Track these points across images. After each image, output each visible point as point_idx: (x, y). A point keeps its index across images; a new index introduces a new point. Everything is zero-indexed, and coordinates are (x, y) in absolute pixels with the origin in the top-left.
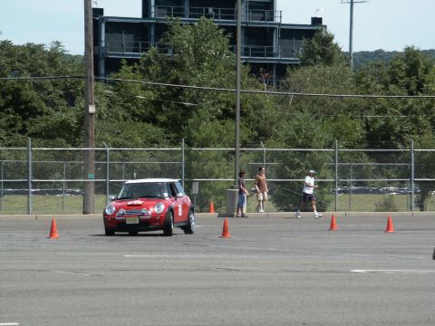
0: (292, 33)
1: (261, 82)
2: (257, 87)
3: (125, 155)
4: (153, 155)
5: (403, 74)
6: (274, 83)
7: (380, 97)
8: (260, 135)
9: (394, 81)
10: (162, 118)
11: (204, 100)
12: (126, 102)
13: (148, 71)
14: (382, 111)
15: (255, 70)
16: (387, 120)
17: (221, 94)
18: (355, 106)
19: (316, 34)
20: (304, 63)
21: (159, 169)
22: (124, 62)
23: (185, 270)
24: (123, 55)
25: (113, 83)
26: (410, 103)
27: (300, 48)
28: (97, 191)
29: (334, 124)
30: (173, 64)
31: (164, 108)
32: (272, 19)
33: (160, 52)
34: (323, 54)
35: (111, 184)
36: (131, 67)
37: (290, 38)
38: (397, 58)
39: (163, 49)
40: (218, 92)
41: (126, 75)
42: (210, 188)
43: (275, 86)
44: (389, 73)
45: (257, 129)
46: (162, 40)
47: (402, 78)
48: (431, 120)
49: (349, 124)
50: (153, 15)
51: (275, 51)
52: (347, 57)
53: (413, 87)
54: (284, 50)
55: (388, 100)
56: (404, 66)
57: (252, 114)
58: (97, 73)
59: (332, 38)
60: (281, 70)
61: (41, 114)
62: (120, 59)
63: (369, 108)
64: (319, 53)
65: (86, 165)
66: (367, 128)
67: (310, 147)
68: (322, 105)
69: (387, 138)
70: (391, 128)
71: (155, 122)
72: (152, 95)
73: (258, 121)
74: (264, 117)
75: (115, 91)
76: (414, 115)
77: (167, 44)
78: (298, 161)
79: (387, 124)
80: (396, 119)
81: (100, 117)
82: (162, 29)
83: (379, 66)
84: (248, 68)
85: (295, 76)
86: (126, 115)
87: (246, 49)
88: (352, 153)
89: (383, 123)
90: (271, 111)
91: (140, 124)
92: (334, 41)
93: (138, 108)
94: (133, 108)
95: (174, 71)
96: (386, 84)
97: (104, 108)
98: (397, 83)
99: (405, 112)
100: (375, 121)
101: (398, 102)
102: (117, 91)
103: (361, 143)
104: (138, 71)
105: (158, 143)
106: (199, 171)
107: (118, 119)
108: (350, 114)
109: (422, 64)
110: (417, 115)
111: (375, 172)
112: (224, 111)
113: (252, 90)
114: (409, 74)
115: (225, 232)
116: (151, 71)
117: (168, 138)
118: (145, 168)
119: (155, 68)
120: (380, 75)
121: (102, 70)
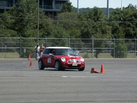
1: (48, 17)
2: (47, 19)
3: (4, 40)
4: (13, 40)
7: (86, 22)
9: (90, 18)
10: (17, 28)
11: (30, 23)
12: (5, 23)
13: (12, 13)
14: (86, 27)
15: (47, 13)
16: (88, 30)
17: (36, 21)
18: (78, 25)
19: (66, 2)
20: (62, 11)
21: (15, 44)
22: (5, 10)
23: (8, 76)
24: (4, 8)
25: (1, 17)
26: (95, 24)
29: (71, 31)
30: (21, 11)
31: (17, 25)
33: (16, 7)
36: (7, 12)
37: (58, 3)
38: (91, 10)
39: (17, 6)
40: (35, 20)
41: (5, 14)
42: (30, 51)
43: (53, 18)
44: (88, 15)
45: (47, 32)
46: (17, 3)
47: (92, 16)
48: (101, 30)
49: (76, 31)
51: (53, 7)
52: (76, 9)
53: (96, 19)
54: (56, 7)
55: (88, 23)
56: (93, 13)
57: (45, 27)
59: (71, 3)
60: (55, 13)
63: (82, 26)
64: (67, 8)
66: (82, 32)
67: (62, 38)
68: (68, 25)
69: (88, 35)
70: (89, 32)
71: (14, 29)
72: (13, 21)
73: (48, 29)
74: (49, 28)
77: (19, 4)
78: (58, 42)
79: (87, 31)
80: (90, 29)
83: (85, 12)
84: (44, 13)
85: (59, 15)
86: (5, 27)
87: (44, 7)
88: (77, 40)
89: (86, 30)
90: (51, 26)
91: (9, 30)
92: (72, 5)
93: (9, 25)
94: (7, 25)
95: (21, 13)
96: (87, 18)
98: (91, 18)
99: (93, 27)
100: (84, 30)
101: (91, 24)
102: (2, 19)
103: (80, 37)
104: (9, 13)
105: (15, 36)
106: (27, 45)
107: (2, 28)
108: (76, 28)
109: (99, 12)
110: (97, 28)
111: (84, 46)
112: (37, 26)
113: (45, 20)
114: (95, 15)
115: (31, 64)
116: (13, 13)
117: (18, 35)
118: (11, 44)
119: (15, 12)
120: (86, 15)
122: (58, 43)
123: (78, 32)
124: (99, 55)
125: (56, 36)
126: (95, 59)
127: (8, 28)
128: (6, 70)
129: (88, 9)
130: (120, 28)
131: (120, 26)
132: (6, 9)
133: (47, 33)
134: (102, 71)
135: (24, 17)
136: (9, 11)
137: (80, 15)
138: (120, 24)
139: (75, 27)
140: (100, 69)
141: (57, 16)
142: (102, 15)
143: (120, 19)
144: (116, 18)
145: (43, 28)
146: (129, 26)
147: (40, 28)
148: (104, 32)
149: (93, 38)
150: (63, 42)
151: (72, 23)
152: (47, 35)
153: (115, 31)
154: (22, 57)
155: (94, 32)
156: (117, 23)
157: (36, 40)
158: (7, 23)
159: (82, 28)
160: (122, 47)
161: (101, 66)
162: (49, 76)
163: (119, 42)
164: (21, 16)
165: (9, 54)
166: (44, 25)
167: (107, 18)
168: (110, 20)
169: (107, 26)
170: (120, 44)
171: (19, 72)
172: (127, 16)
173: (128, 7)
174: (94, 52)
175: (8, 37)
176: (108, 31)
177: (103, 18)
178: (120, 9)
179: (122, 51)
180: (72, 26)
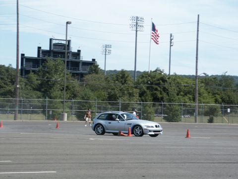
0: (86, 64)
1: (75, 79)
2: (74, 81)
3: (30, 101)
4: (39, 101)
9: (117, 80)
10: (43, 90)
14: (113, 89)
15: (73, 75)
16: (115, 92)
17: (62, 83)
18: (105, 88)
19: (93, 64)
20: (90, 73)
21: (41, 106)
24: (31, 69)
26: (122, 87)
27: (88, 68)
28: (19, 113)
29: (98, 93)
30: (47, 72)
31: (43, 86)
32: (79, 59)
34: (95, 70)
35: (23, 110)
36: (33, 73)
37: (85, 65)
38: (119, 73)
39: (44, 67)
41: (32, 75)
42: (56, 113)
43: (80, 80)
44: (116, 77)
45: (73, 94)
47: (120, 79)
48: (128, 93)
49: (103, 93)
50: (41, 56)
51: (80, 69)
52: (103, 72)
53: (123, 82)
54: (83, 69)
55: (115, 86)
56: (121, 75)
57: (72, 89)
58: (21, 74)
59: (98, 66)
60: (82, 75)
61: (2, 87)
62: (29, 71)
63: (109, 88)
65: (16, 104)
66: (109, 95)
67: (89, 100)
69: (115, 98)
70: (116, 95)
71: (40, 91)
72: (39, 82)
73: (74, 91)
80: (118, 92)
81: (22, 88)
82: (44, 61)
83: (113, 75)
84: (71, 74)
85: (86, 77)
86: (31, 88)
87: (71, 68)
88: (103, 103)
90: (77, 89)
91: (35, 91)
92: (99, 67)
93: (35, 86)
94: (33, 86)
95: (47, 74)
96: (114, 81)
97: (23, 86)
99: (121, 90)
100: (111, 92)
101: (118, 86)
102: (28, 81)
103: (107, 99)
104: (35, 74)
105: (40, 98)
106: (53, 107)
107: (28, 90)
109: (126, 75)
110: (124, 91)
112: (63, 88)
113: (72, 81)
114: (122, 78)
115: (57, 126)
117: (44, 96)
118: (36, 106)
120: (113, 78)
121: (24, 74)
122: (85, 105)
123: (105, 94)
125: (83, 98)
127: (34, 89)
129: (115, 71)
130: (148, 92)
131: (147, 89)
132: (32, 71)
133: (73, 95)
135: (50, 78)
137: (108, 78)
139: (102, 89)
141: (84, 78)
142: (129, 78)
143: (147, 82)
144: (144, 81)
145: (70, 89)
146: (156, 89)
147: (66, 90)
148: (131, 95)
149: (120, 101)
150: (89, 104)
151: (99, 86)
152: (73, 97)
153: (142, 94)
154: (48, 118)
155: (121, 95)
156: (144, 87)
157: (62, 102)
159: (109, 91)
160: (150, 111)
163: (146, 105)
164: (47, 78)
165: (34, 116)
166: (71, 86)
167: (135, 80)
168: (138, 83)
169: (134, 89)
170: (147, 108)
172: (154, 80)
173: (156, 71)
175: (34, 98)
176: (135, 94)
177: (130, 83)
178: (148, 72)
179: (149, 115)
180: (99, 88)
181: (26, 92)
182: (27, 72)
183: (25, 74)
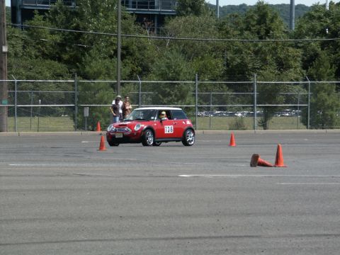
1: (145, 28)
2: (141, 33)
3: (36, 85)
4: (58, 86)
5: (255, 23)
6: (156, 30)
7: (237, 40)
8: (144, 70)
9: (248, 29)
10: (66, 57)
11: (99, 42)
12: (38, 44)
13: (55, 19)
14: (238, 51)
15: (140, 19)
16: (242, 59)
17: (113, 38)
18: (218, 48)
20: (179, 14)
21: (64, 97)
22: (36, 12)
23: (47, 176)
24: (35, 6)
25: (27, 29)
26: (260, 46)
27: (176, 2)
29: (201, 63)
30: (76, 14)
31: (67, 49)
33: (65, 4)
35: (18, 108)
36: (42, 16)
38: (251, 10)
39: (67, 2)
40: (110, 37)
41: (37, 20)
42: (101, 112)
43: (155, 32)
44: (244, 22)
45: (141, 65)
47: (253, 26)
48: (276, 59)
49: (213, 62)
51: (156, 5)
53: (263, 33)
54: (163, 4)
55: (243, 44)
56: (256, 17)
57: (137, 54)
58: (14, 20)
60: (161, 19)
62: (34, 10)
63: (229, 50)
64: (190, 6)
66: (228, 65)
67: (178, 80)
68: (192, 47)
69: (243, 73)
70: (246, 66)
71: (60, 60)
72: (58, 38)
73: (142, 60)
74: (146, 56)
75: (29, 35)
76: (263, 55)
78: (168, 90)
79: (242, 62)
80: (249, 58)
81: (16, 54)
83: (236, 16)
84: (135, 18)
85: (172, 24)
86: (38, 54)
87: (134, 3)
88: (215, 85)
89: (239, 61)
90: (152, 52)
91: (48, 62)
93: (46, 49)
94: (43, 49)
95: (76, 19)
96: (241, 30)
97: (19, 49)
98: (250, 30)
99: (256, 53)
100: (233, 59)
101: (250, 44)
102: (31, 35)
103: (222, 77)
104: (47, 19)
105: (62, 76)
106: (92, 98)
107: (31, 57)
108: (214, 54)
109: (270, 15)
110: (266, 55)
111: (233, 99)
112: (116, 52)
113: (137, 35)
114: (259, 23)
115: (101, 146)
116: (57, 19)
117: (70, 73)
118: (52, 96)
119: (61, 17)
120: (237, 24)
121: (19, 19)
122: (169, 92)
123: (219, 65)
124: (269, 123)
125: (163, 76)
126: (260, 131)
127: (45, 56)
128: (42, 161)
129: (243, 7)
130: (324, 55)
131: (322, 49)
132: (39, 10)
133: (140, 69)
134: (277, 162)
135: (85, 29)
136: (46, 14)
137: (224, 23)
138: (323, 45)
139: (211, 52)
140: (275, 157)
141: (166, 27)
142: (277, 21)
143: (322, 33)
145: (131, 55)
147: (123, 57)
148: (282, 65)
149: (255, 80)
150: (180, 90)
151: (203, 43)
152: (140, 74)
153: (309, 61)
154: (79, 126)
155: (257, 65)
156: (314, 43)
157: (113, 86)
158: (43, 43)
159: (229, 55)
160: (329, 102)
161: (276, 149)
162: (147, 174)
163: (322, 88)
164: (77, 28)
165: (46, 121)
166: (135, 47)
167: (291, 28)
168: (299, 35)
169: (291, 49)
170: (323, 95)
171: (72, 165)
172: (339, 25)
174: (258, 115)
175: (46, 78)
176: (292, 62)
177: (282, 31)
178: (324, 6)
179: (329, 112)
180: (203, 49)
181: (28, 62)
182: (28, 14)
183: (23, 20)
